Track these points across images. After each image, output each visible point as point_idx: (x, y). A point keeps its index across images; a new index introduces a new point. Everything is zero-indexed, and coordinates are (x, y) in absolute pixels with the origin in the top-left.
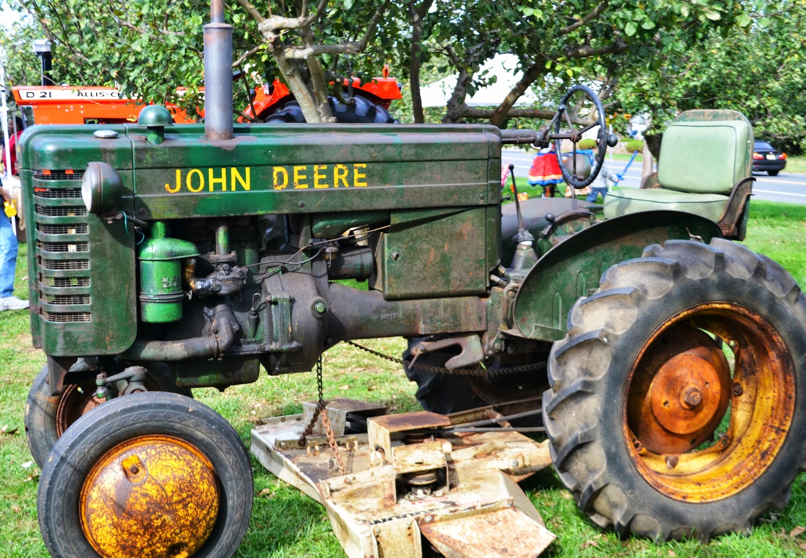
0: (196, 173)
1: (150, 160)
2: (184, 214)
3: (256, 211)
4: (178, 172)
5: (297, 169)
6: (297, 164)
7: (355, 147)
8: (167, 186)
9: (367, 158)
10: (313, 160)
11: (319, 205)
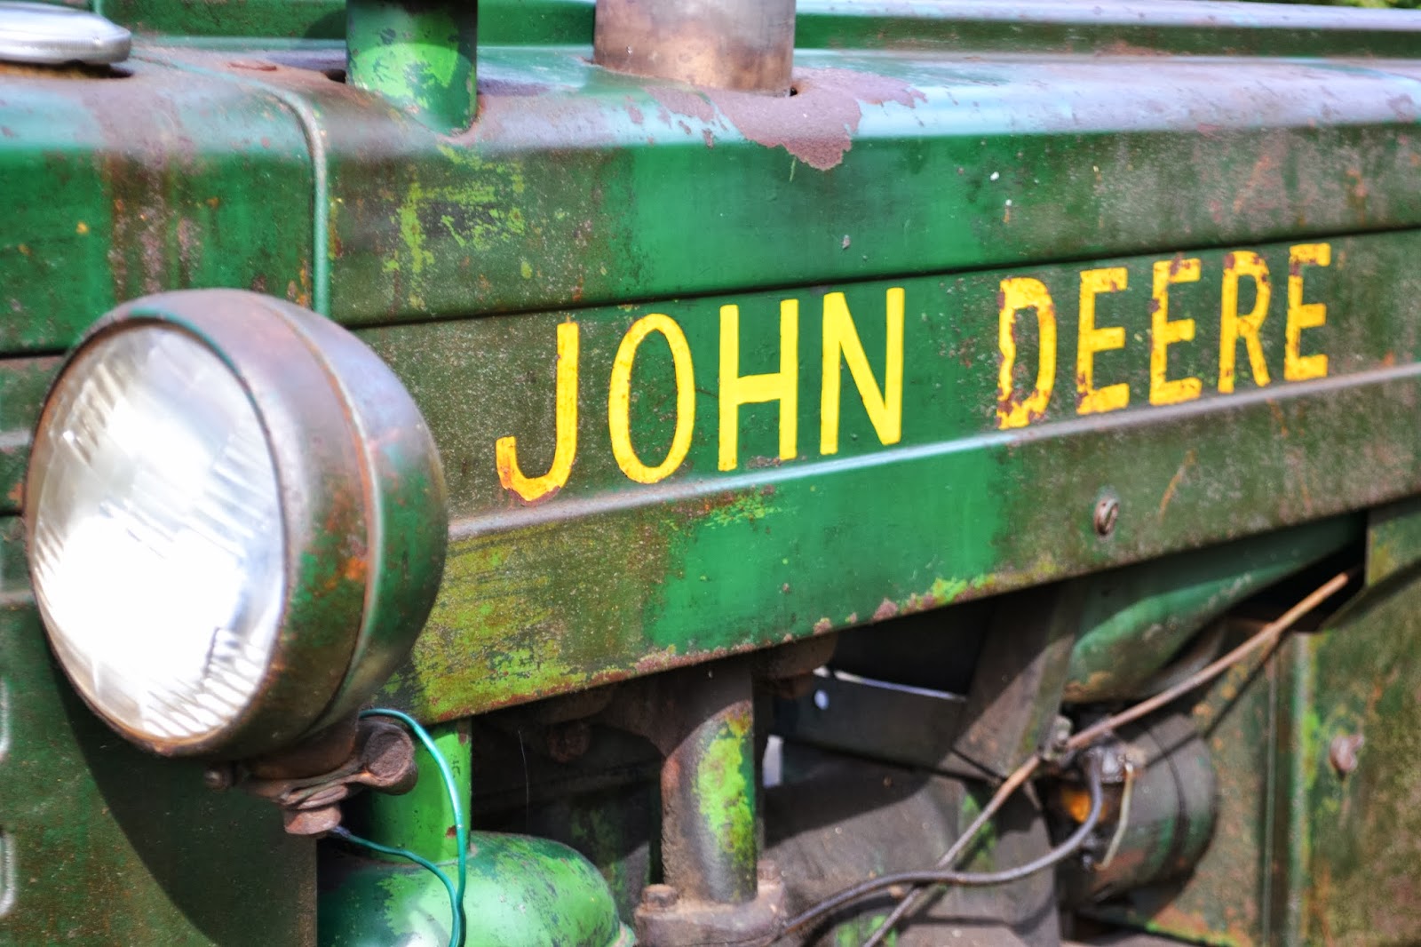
0: (657, 338)
1: (420, 257)
2: (593, 655)
3: (926, 581)
4: (568, 335)
5: (1096, 281)
6: (1091, 259)
7: (1301, 142)
8: (506, 449)
9: (1336, 213)
10: (1152, 229)
11: (1172, 510)
